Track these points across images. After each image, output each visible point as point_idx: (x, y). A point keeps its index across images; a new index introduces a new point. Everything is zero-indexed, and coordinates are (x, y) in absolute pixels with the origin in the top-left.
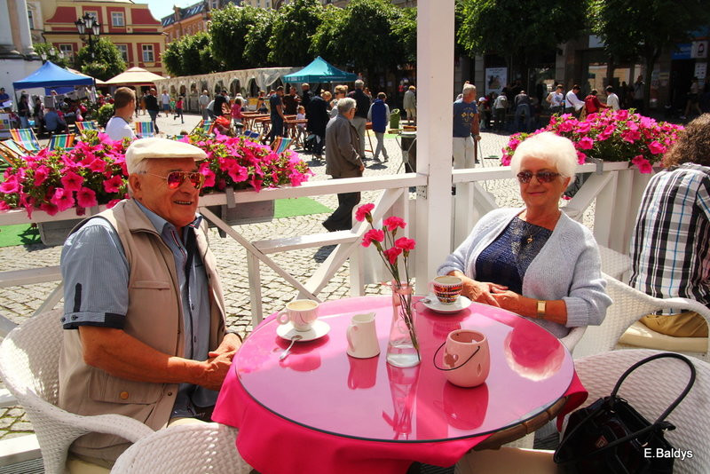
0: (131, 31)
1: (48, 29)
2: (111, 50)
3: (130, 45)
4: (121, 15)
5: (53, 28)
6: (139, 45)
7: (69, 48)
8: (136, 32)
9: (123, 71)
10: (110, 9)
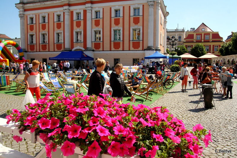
0: (211, 41)
1: (185, 41)
2: (202, 47)
3: (210, 46)
4: (208, 36)
5: (186, 41)
6: (213, 46)
7: (190, 47)
8: (213, 41)
9: (205, 54)
10: (205, 34)
